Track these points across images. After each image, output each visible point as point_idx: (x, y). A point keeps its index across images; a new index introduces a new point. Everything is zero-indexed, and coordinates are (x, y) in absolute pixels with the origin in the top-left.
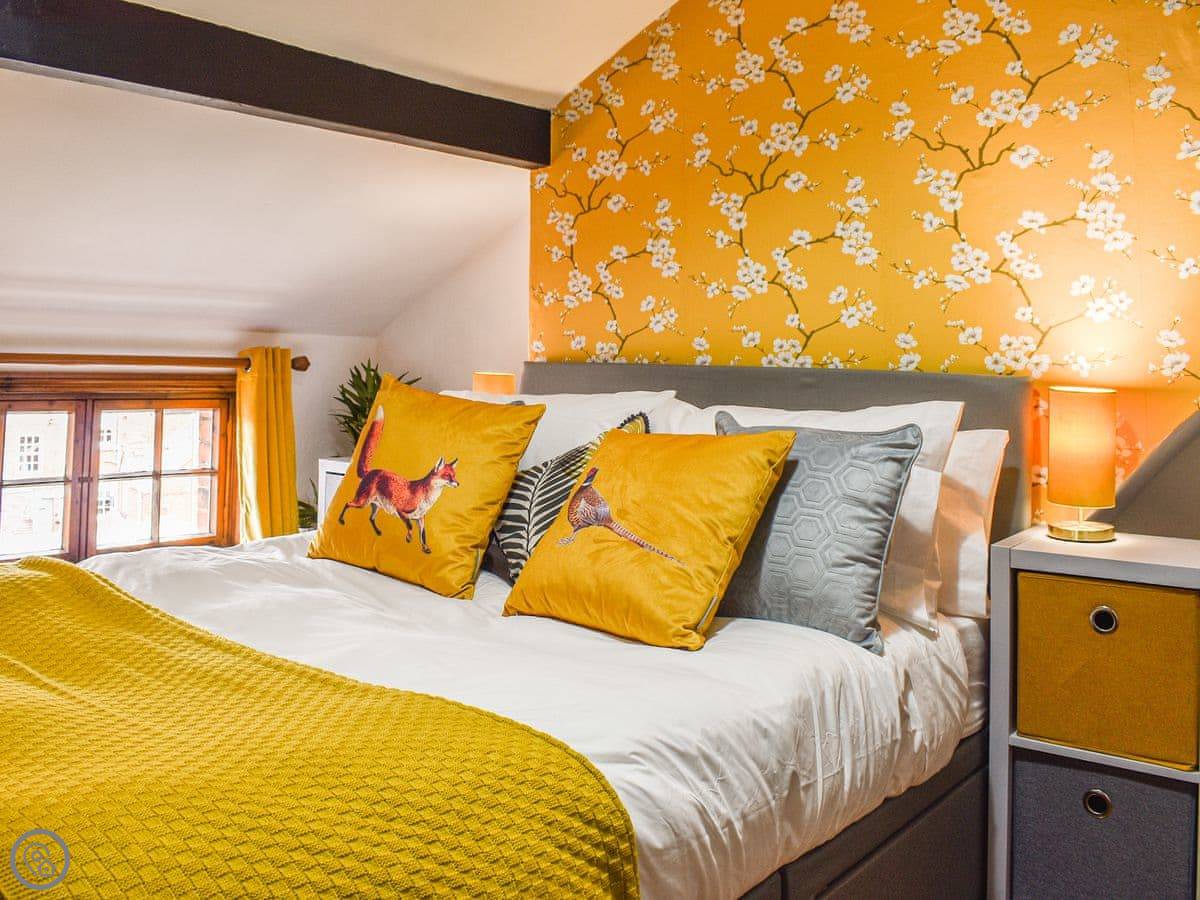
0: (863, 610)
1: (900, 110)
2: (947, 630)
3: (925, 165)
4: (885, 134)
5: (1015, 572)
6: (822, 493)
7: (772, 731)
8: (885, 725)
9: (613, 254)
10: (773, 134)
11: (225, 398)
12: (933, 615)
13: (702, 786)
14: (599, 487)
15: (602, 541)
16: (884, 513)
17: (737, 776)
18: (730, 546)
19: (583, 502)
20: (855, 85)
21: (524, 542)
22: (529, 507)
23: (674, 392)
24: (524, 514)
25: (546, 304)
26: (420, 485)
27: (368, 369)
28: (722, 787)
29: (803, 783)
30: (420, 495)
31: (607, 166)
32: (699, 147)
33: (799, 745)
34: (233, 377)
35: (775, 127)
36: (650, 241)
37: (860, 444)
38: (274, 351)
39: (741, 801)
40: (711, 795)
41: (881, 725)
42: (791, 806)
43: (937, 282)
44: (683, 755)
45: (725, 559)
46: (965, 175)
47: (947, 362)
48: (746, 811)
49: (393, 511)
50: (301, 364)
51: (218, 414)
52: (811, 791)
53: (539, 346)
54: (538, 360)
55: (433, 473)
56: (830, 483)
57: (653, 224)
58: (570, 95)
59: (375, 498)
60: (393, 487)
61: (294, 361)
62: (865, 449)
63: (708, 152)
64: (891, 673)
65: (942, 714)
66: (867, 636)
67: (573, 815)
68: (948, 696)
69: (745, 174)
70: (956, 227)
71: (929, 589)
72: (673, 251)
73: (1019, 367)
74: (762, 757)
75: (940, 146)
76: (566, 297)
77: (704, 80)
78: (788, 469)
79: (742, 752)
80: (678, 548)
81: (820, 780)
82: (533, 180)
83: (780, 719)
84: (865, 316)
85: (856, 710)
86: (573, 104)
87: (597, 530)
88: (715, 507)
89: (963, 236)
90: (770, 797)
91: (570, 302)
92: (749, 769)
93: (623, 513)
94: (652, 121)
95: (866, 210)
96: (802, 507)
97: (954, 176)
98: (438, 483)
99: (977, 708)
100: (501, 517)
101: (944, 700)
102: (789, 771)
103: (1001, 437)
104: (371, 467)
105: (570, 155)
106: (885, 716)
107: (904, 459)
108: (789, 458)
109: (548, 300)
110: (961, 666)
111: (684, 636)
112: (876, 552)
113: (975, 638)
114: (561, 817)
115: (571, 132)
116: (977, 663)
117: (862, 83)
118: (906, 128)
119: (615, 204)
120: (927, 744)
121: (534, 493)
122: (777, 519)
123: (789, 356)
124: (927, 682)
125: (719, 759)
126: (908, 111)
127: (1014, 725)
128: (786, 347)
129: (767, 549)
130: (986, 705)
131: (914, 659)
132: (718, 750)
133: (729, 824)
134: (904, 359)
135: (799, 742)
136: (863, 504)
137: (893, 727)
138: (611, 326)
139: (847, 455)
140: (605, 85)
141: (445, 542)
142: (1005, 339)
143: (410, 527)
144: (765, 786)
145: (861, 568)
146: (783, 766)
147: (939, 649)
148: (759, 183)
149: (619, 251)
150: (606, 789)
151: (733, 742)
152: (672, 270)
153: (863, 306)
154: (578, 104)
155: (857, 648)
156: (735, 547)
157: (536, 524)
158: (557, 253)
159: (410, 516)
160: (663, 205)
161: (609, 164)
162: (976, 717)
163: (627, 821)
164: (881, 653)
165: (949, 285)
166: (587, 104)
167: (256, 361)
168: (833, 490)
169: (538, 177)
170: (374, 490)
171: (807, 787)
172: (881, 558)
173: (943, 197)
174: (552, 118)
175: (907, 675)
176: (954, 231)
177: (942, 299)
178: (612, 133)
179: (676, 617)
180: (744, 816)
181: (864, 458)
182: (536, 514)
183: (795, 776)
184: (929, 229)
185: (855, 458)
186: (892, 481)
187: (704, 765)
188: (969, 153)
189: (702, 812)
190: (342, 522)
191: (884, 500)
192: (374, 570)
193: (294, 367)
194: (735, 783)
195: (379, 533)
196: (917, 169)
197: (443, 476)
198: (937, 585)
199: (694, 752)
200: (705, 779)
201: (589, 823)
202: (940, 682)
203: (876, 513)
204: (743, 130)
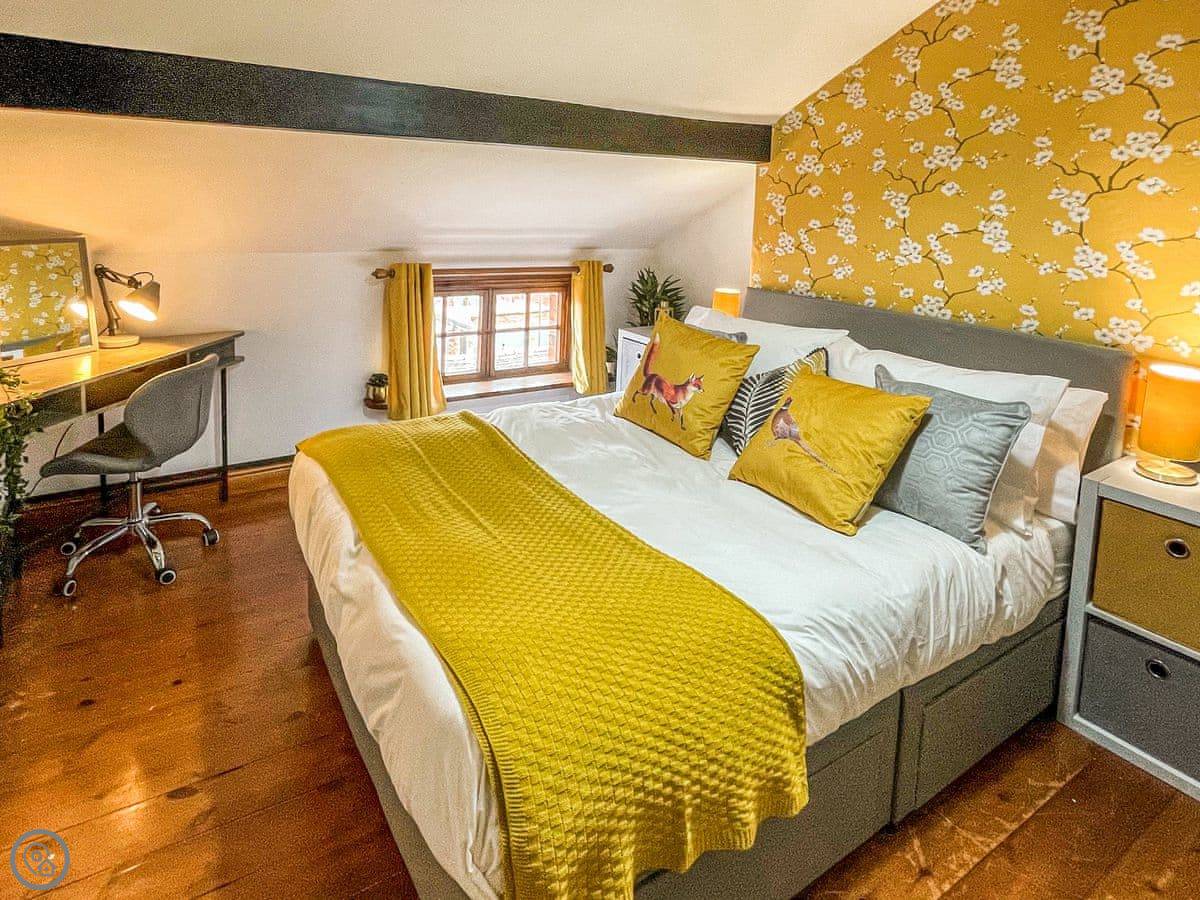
0: (972, 524)
1: (1042, 143)
2: (1040, 534)
3: (1059, 185)
4: (1027, 160)
5: (1101, 500)
6: (948, 440)
7: (900, 612)
8: (983, 603)
9: (811, 225)
10: (935, 154)
11: (566, 287)
12: (1030, 523)
13: (850, 648)
14: (791, 412)
15: (793, 451)
16: (995, 461)
17: (874, 641)
18: (879, 470)
19: (782, 421)
20: (1006, 122)
21: (743, 428)
22: (748, 406)
23: (847, 332)
24: (744, 410)
25: (763, 251)
26: (681, 388)
27: (648, 272)
28: (863, 647)
29: (919, 644)
30: (680, 395)
31: (810, 165)
32: (877, 159)
33: (918, 619)
34: (570, 276)
35: (937, 148)
36: (837, 219)
37: (982, 411)
38: (593, 262)
39: (874, 657)
40: (856, 654)
41: (980, 604)
42: (910, 658)
43: (1060, 272)
44: (837, 627)
45: (876, 478)
46: (1094, 196)
47: (1061, 329)
48: (879, 662)
49: (664, 401)
50: (609, 269)
51: (561, 294)
52: (925, 648)
53: (757, 277)
54: (756, 286)
55: (688, 383)
56: (955, 436)
57: (840, 207)
58: (786, 115)
59: (653, 391)
60: (664, 386)
61: (605, 267)
62: (984, 416)
63: (884, 162)
64: (991, 569)
65: (1029, 594)
66: (975, 540)
67: (768, 668)
68: (1035, 582)
69: (911, 180)
70: (1080, 234)
71: (1027, 505)
72: (853, 227)
73: (1125, 342)
74: (891, 628)
75: (1074, 172)
76: (777, 249)
77: (886, 111)
78: (926, 419)
79: (877, 625)
80: (843, 466)
81: (931, 641)
82: (758, 170)
83: (907, 605)
84: (996, 288)
85: (962, 595)
86: (788, 122)
87: (789, 442)
88: (871, 444)
89: (1086, 241)
90: (895, 653)
91: (779, 252)
92: (882, 637)
93: (807, 436)
94: (844, 137)
95: (1005, 214)
96: (934, 447)
97: (1084, 196)
98: (691, 388)
99: (1061, 581)
100: (730, 409)
101: (1032, 583)
102: (910, 638)
103: (1104, 397)
104: (651, 372)
105: (784, 156)
106: (984, 598)
107: (1015, 426)
108: (928, 412)
109: (765, 249)
110: (1048, 560)
111: (844, 525)
112: (988, 486)
113: (1063, 537)
114: (760, 669)
115: (786, 140)
116: (1062, 553)
117: (1012, 121)
118: (1045, 157)
119: (814, 191)
120: (1016, 614)
121: (751, 397)
122: (913, 451)
123: (934, 307)
124: (1019, 572)
125: (862, 630)
126: (1050, 143)
127: (1090, 596)
128: (932, 301)
129: (906, 470)
130: (1069, 579)
131: (1010, 556)
132: (862, 624)
133: (867, 672)
134: (1026, 323)
135: (919, 617)
136: (980, 453)
137: (990, 606)
138: (806, 271)
139: (970, 419)
140: (811, 110)
141: (696, 424)
142: (1114, 320)
143: (674, 412)
144: (893, 647)
145: (974, 495)
146: (905, 634)
147: (1032, 548)
148: (921, 188)
149: (815, 224)
150: (788, 650)
151: (872, 619)
152: (851, 240)
153: (996, 282)
154: (791, 122)
155: (966, 548)
156: (883, 470)
157: (752, 419)
158: (772, 220)
159: (674, 406)
160: (849, 195)
161: (811, 165)
162: (1059, 588)
163: (800, 673)
164: (985, 553)
165: (1069, 275)
166: (797, 122)
167: (582, 269)
168: (957, 440)
169: (761, 169)
170: (653, 386)
171: (921, 647)
172: (990, 489)
173: (1072, 211)
174: (773, 130)
175: (1003, 568)
176: (1078, 236)
177: (1062, 285)
178: (814, 144)
179: (839, 513)
180: (876, 667)
181: (983, 422)
182: (752, 412)
183: (914, 641)
184: (1057, 233)
185: (975, 420)
186: (1003, 440)
187: (851, 633)
188: (1100, 180)
189: (849, 666)
190: (634, 401)
191: (997, 452)
192: (651, 431)
193: (605, 270)
194: (871, 644)
195: (655, 412)
196: (1052, 188)
197: (694, 385)
198: (1034, 501)
199: (845, 626)
200: (852, 642)
201: (776, 673)
202: (1030, 572)
203: (988, 459)
204: (912, 149)
